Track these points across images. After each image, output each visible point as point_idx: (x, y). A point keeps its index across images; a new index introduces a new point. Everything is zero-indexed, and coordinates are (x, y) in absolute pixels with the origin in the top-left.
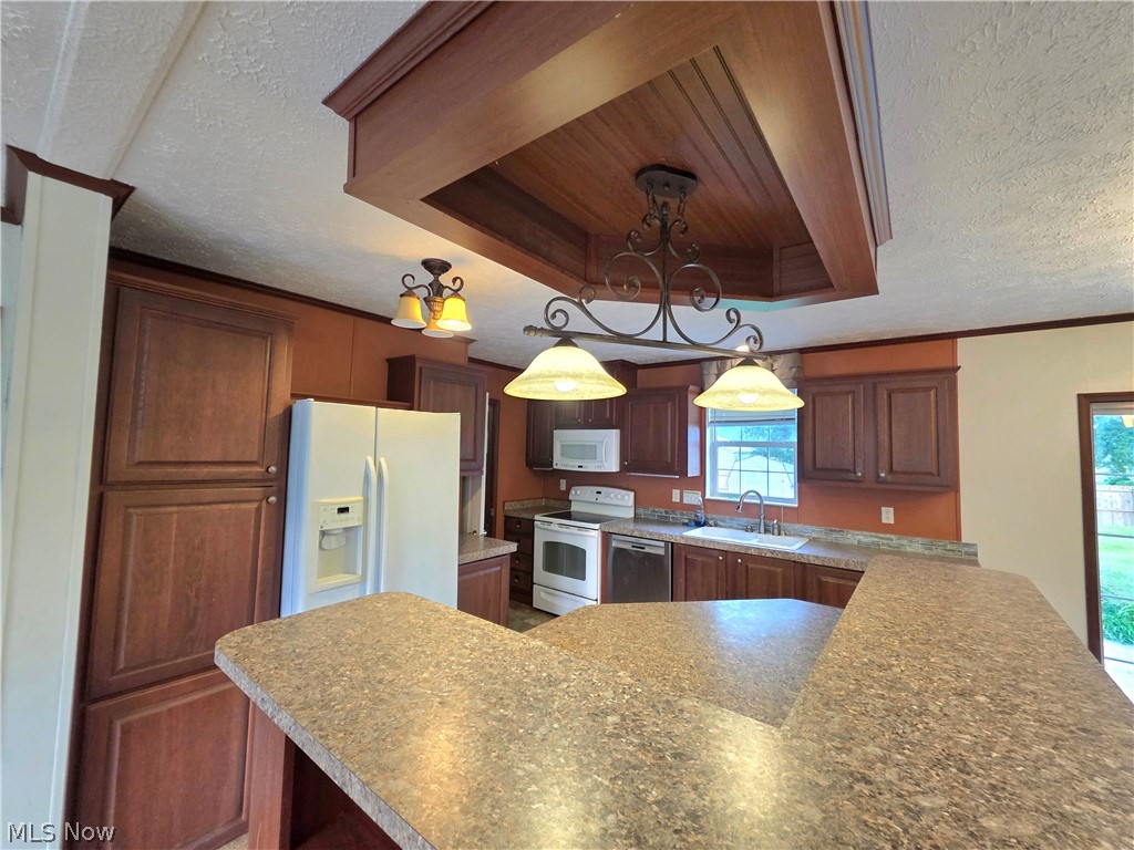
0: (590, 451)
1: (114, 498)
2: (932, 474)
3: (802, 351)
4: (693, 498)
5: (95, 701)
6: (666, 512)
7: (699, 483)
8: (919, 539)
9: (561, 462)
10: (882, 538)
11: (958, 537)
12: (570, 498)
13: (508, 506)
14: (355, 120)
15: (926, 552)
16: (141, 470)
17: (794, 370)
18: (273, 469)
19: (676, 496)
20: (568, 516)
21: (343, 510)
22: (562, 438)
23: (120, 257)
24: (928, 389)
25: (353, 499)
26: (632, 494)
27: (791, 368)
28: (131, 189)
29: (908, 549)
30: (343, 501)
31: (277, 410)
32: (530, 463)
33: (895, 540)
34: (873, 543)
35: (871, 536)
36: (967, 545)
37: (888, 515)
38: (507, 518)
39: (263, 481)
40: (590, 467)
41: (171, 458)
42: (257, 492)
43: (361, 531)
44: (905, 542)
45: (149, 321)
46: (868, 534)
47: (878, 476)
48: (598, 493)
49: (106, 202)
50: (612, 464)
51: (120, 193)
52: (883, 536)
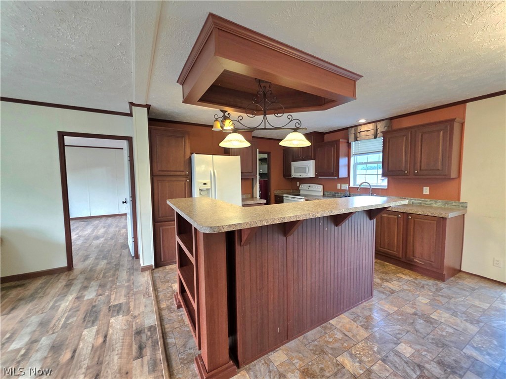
0: (304, 170)
1: (155, 179)
2: (439, 170)
3: (391, 119)
4: (345, 187)
5: (157, 222)
6: (335, 193)
7: (347, 180)
8: (440, 201)
9: (294, 175)
10: (423, 201)
11: (459, 199)
12: (300, 189)
13: (276, 192)
14: (183, 85)
15: (443, 207)
16: (160, 172)
17: (386, 128)
18: (187, 173)
19: (339, 187)
20: (299, 195)
21: (205, 184)
22: (295, 165)
23: (150, 120)
24: (439, 131)
25: (207, 181)
26: (322, 186)
27: (385, 127)
28: (150, 105)
29: (434, 205)
30: (205, 181)
31: (187, 157)
32: (285, 176)
33: (428, 201)
34: (419, 203)
35: (418, 200)
36: (463, 203)
37: (426, 191)
38: (276, 196)
39: (186, 176)
40: (304, 176)
41: (165, 170)
42: (184, 179)
43: (210, 190)
44: (433, 202)
45: (157, 137)
46: (417, 199)
47: (415, 173)
48: (310, 186)
49: (146, 109)
50: (311, 174)
51: (148, 107)
52: (423, 199)
